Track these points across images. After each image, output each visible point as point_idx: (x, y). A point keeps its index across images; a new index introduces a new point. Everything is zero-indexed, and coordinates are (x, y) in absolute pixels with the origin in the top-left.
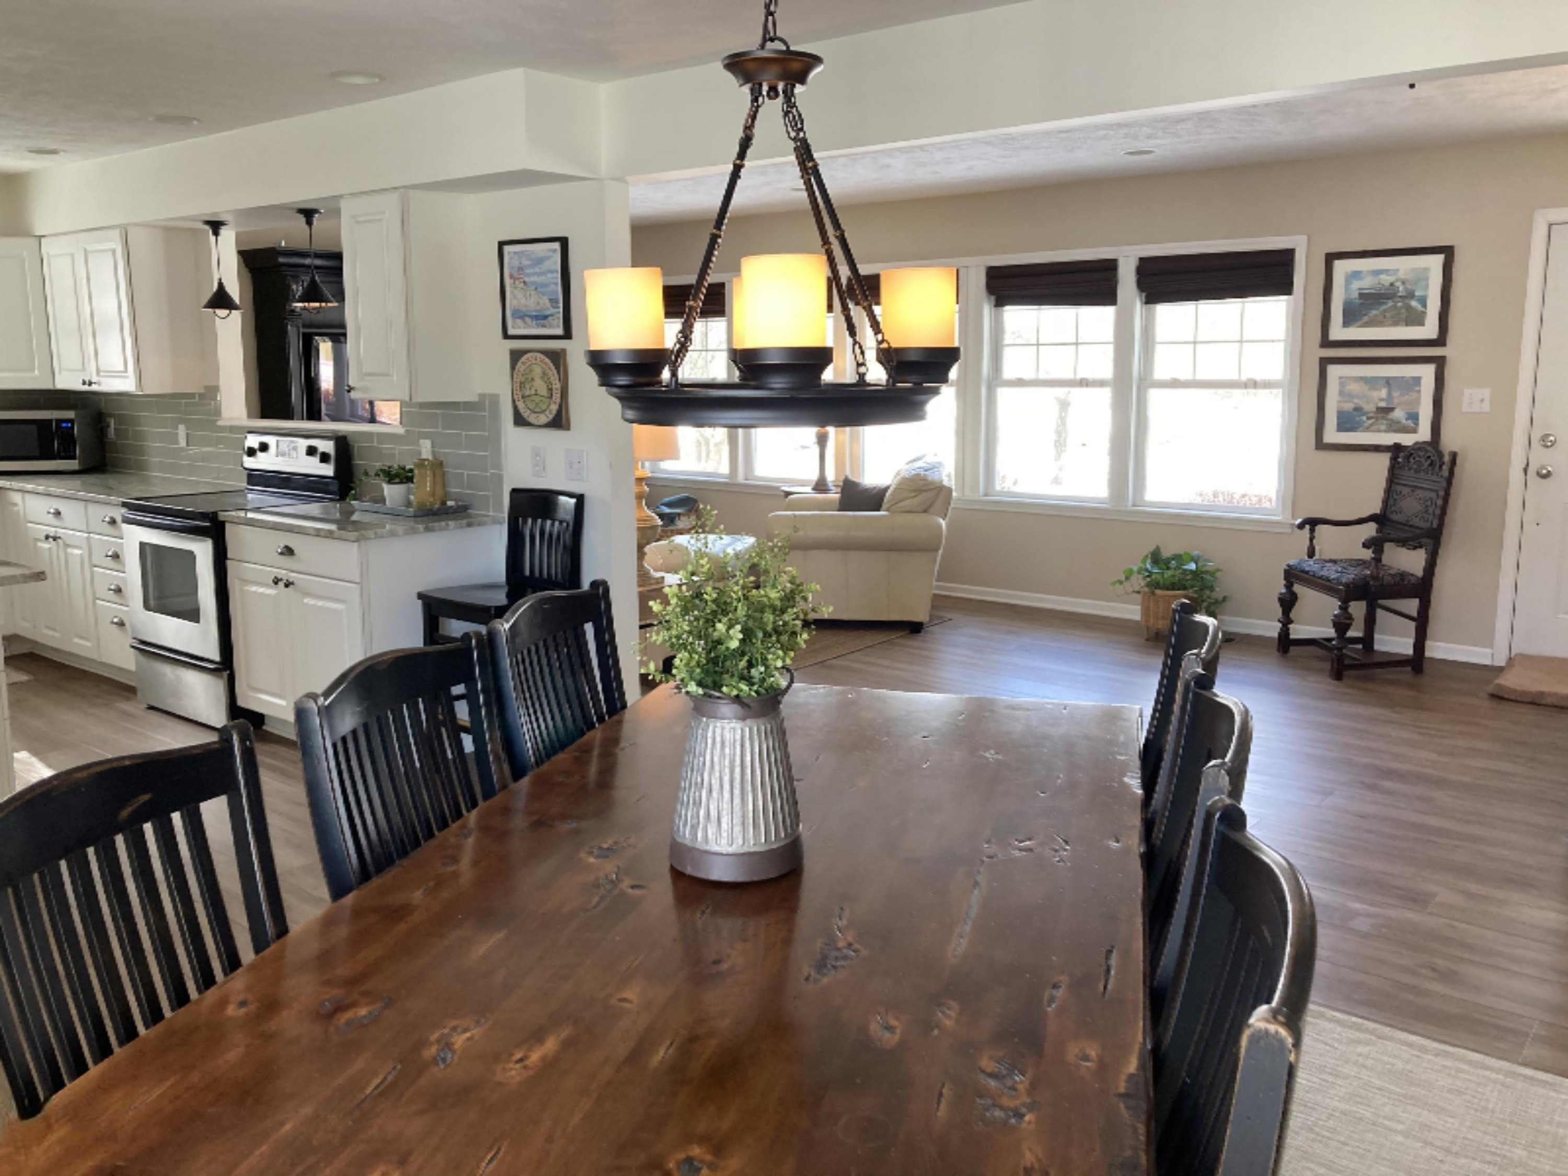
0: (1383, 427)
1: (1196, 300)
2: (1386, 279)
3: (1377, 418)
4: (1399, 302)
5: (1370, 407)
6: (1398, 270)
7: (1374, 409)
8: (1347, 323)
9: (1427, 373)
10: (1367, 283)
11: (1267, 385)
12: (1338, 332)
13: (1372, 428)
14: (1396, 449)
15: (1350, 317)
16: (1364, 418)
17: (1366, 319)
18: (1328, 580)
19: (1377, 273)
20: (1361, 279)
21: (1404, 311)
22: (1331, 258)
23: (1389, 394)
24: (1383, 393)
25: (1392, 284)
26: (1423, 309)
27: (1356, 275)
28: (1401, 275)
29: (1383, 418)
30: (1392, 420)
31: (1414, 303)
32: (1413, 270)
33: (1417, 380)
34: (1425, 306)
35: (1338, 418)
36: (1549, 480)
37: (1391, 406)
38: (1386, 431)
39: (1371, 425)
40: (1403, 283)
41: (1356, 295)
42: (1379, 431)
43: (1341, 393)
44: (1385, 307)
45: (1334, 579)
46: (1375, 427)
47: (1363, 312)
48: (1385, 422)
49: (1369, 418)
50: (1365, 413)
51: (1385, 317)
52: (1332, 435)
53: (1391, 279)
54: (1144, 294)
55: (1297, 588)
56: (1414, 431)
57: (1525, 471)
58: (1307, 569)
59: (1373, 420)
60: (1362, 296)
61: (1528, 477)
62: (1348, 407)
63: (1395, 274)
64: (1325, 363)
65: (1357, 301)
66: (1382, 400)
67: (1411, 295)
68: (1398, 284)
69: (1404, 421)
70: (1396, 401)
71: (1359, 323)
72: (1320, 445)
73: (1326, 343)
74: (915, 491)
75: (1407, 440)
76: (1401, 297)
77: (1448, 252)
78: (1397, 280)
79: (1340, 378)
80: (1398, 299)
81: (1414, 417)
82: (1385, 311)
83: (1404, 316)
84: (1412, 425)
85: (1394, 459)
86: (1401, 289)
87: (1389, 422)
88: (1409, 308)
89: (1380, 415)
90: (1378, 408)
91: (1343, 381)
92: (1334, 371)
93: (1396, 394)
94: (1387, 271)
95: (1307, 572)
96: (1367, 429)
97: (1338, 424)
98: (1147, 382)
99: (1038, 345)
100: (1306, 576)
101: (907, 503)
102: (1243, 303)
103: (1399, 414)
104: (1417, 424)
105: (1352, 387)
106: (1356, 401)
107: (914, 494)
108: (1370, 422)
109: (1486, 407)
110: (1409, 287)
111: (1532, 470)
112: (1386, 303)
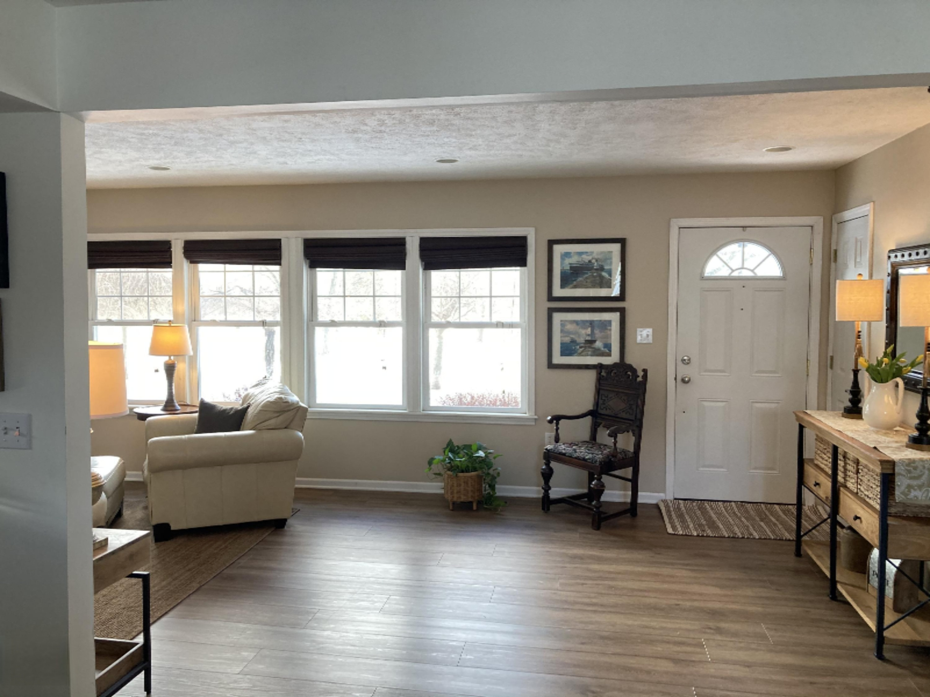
0: (590, 353)
1: (460, 268)
2: (586, 258)
3: (585, 347)
4: (595, 273)
5: (581, 340)
6: (592, 253)
7: (584, 342)
8: (563, 286)
9: (615, 317)
10: (574, 260)
11: (511, 325)
12: (558, 292)
13: (582, 354)
14: (599, 367)
15: (565, 282)
16: (578, 347)
17: (575, 283)
18: (584, 459)
19: (580, 254)
20: (570, 257)
21: (598, 278)
22: (551, 243)
23: (592, 331)
24: (589, 331)
25: (590, 261)
26: (609, 278)
27: (567, 255)
28: (595, 255)
29: (590, 347)
30: (594, 348)
31: (604, 274)
32: (602, 253)
33: (610, 322)
34: (610, 275)
35: (561, 348)
36: (688, 384)
37: (593, 339)
38: (591, 355)
39: (582, 352)
40: (597, 261)
41: (568, 268)
42: (588, 355)
43: (562, 331)
44: (586, 276)
45: (589, 459)
46: (584, 353)
47: (574, 279)
48: (590, 349)
49: (581, 347)
50: (578, 344)
51: (587, 282)
52: (558, 359)
53: (590, 258)
54: (424, 263)
55: (553, 464)
56: (609, 355)
57: (676, 379)
58: (564, 451)
59: (583, 349)
60: (571, 268)
61: (677, 383)
62: (567, 340)
63: (591, 255)
64: (551, 311)
65: (569, 271)
66: (589, 335)
67: (602, 269)
68: (594, 261)
69: (603, 349)
70: (597, 336)
71: (571, 286)
72: (551, 366)
73: (551, 298)
74: (277, 412)
75: (606, 361)
76: (596, 269)
77: (622, 242)
78: (593, 259)
79: (561, 321)
80: (594, 271)
81: (608, 346)
82: (587, 278)
83: (598, 282)
84: (607, 351)
85: (599, 374)
86: (596, 264)
87: (593, 350)
88: (602, 277)
89: (587, 345)
90: (586, 341)
91: (563, 324)
92: (558, 317)
93: (597, 332)
94: (587, 253)
95: (564, 454)
96: (580, 354)
97: (561, 352)
98: (428, 324)
99: (344, 296)
100: (563, 457)
101: (272, 422)
102: (491, 271)
103: (599, 344)
104: (610, 351)
105: (569, 327)
106: (572, 336)
107: (278, 414)
108: (581, 349)
109: (650, 339)
110: (600, 263)
111: (679, 378)
112: (587, 273)
